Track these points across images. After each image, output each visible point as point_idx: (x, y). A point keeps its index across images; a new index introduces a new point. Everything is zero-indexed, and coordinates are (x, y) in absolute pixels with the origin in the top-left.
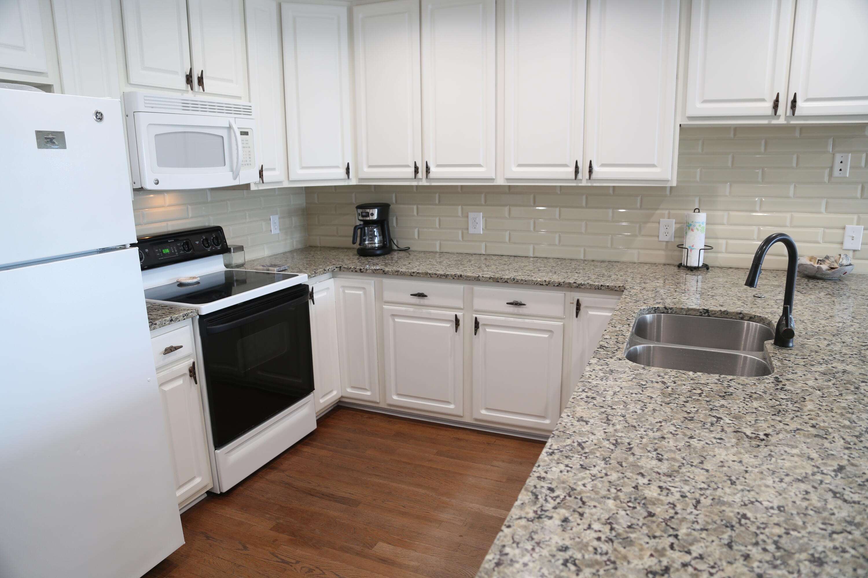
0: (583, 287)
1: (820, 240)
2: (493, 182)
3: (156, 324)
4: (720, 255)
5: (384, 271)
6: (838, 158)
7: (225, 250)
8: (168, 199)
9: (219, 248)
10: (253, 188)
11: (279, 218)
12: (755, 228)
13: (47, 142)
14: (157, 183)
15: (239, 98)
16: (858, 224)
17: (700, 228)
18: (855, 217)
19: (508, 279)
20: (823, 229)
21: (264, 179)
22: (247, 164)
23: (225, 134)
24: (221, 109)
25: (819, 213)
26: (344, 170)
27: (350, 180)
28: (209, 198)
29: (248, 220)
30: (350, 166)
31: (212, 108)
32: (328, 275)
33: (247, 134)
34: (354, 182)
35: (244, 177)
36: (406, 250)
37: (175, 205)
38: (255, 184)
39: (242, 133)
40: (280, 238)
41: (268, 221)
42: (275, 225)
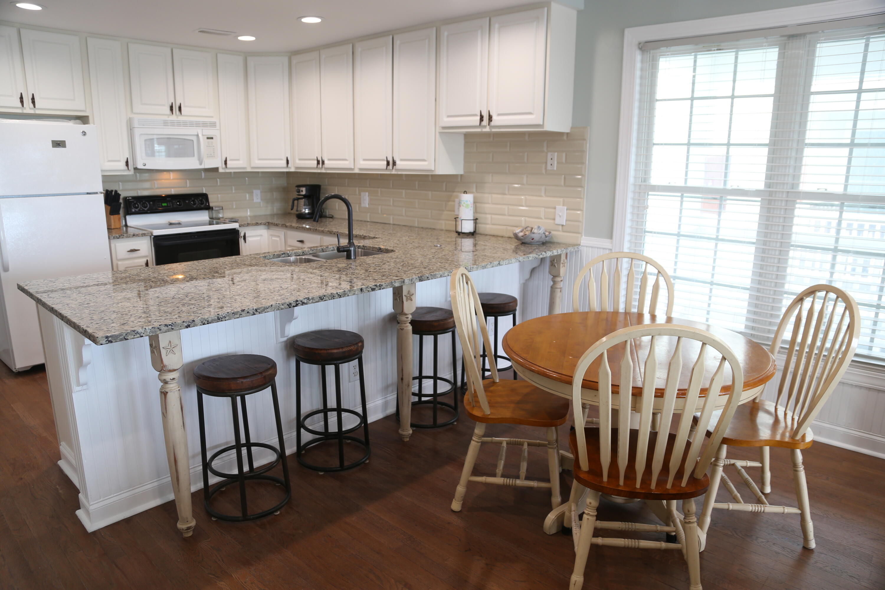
0: (366, 238)
1: (542, 216)
2: (353, 171)
3: (124, 236)
4: (488, 226)
5: (286, 225)
6: (549, 156)
7: (208, 208)
8: (172, 175)
9: (202, 206)
10: (221, 170)
11: (261, 192)
12: (506, 207)
13: (57, 145)
14: (145, 165)
15: (212, 117)
16: (563, 205)
17: (464, 205)
18: (561, 200)
19: (335, 232)
20: (543, 208)
21: (228, 166)
22: (211, 156)
23: (194, 139)
24: (192, 124)
25: (541, 196)
26: (285, 162)
27: (290, 168)
28: (203, 176)
29: (234, 191)
30: (289, 159)
31: (185, 124)
32: (262, 227)
33: (212, 138)
34: (292, 170)
35: (209, 164)
36: (332, 217)
37: (178, 179)
38: (223, 168)
39: (208, 138)
40: (262, 205)
41: (251, 193)
42: (257, 196)
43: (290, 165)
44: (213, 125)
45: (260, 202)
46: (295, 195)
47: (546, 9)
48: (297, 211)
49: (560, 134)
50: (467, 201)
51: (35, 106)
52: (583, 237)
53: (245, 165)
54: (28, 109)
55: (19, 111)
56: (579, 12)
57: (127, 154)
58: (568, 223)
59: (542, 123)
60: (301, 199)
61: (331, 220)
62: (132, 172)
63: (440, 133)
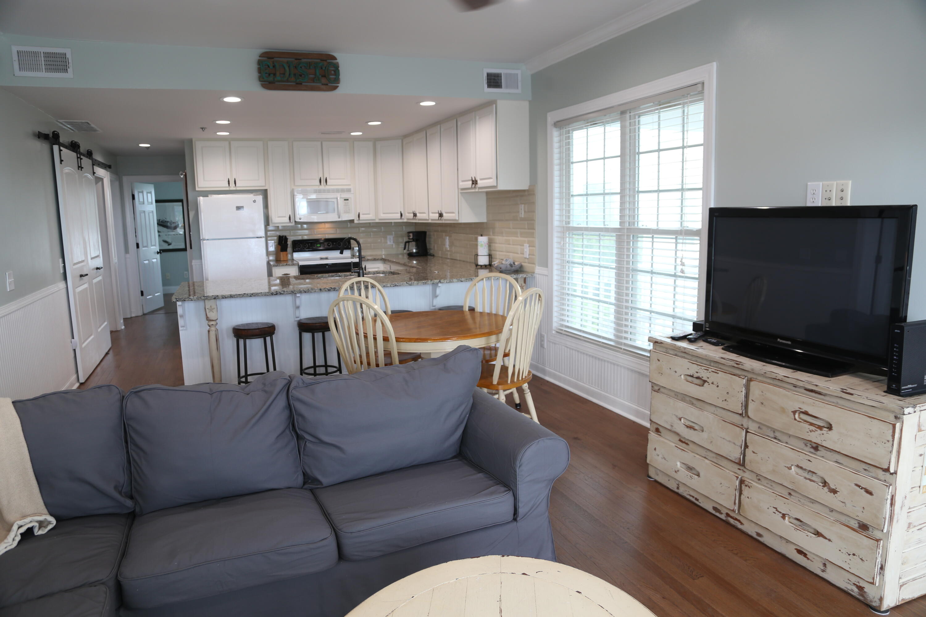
1: (519, 252)
3: (280, 265)
8: (327, 225)
10: (356, 222)
11: (393, 237)
13: (238, 209)
14: (304, 219)
15: (349, 185)
16: (527, 243)
17: (480, 244)
18: (527, 239)
20: (518, 246)
21: (360, 218)
22: (347, 212)
23: (335, 200)
24: (334, 191)
25: (518, 237)
26: (400, 215)
27: (404, 219)
28: (349, 226)
29: (372, 237)
30: (402, 212)
31: (329, 191)
32: (380, 262)
33: (348, 200)
34: (405, 221)
35: (345, 217)
36: (433, 256)
37: (331, 228)
38: (357, 220)
39: (345, 200)
40: (394, 247)
41: (385, 238)
42: (390, 241)
43: (403, 217)
44: (349, 190)
45: (392, 245)
46: (406, 239)
47: (494, 105)
48: (408, 251)
49: (524, 191)
50: (481, 242)
51: (235, 186)
52: (537, 267)
53: (374, 218)
54: (232, 187)
55: (228, 189)
56: (530, 102)
57: (290, 212)
58: (530, 256)
59: (496, 185)
60: (411, 242)
61: (432, 257)
62: (293, 224)
63: (461, 193)
